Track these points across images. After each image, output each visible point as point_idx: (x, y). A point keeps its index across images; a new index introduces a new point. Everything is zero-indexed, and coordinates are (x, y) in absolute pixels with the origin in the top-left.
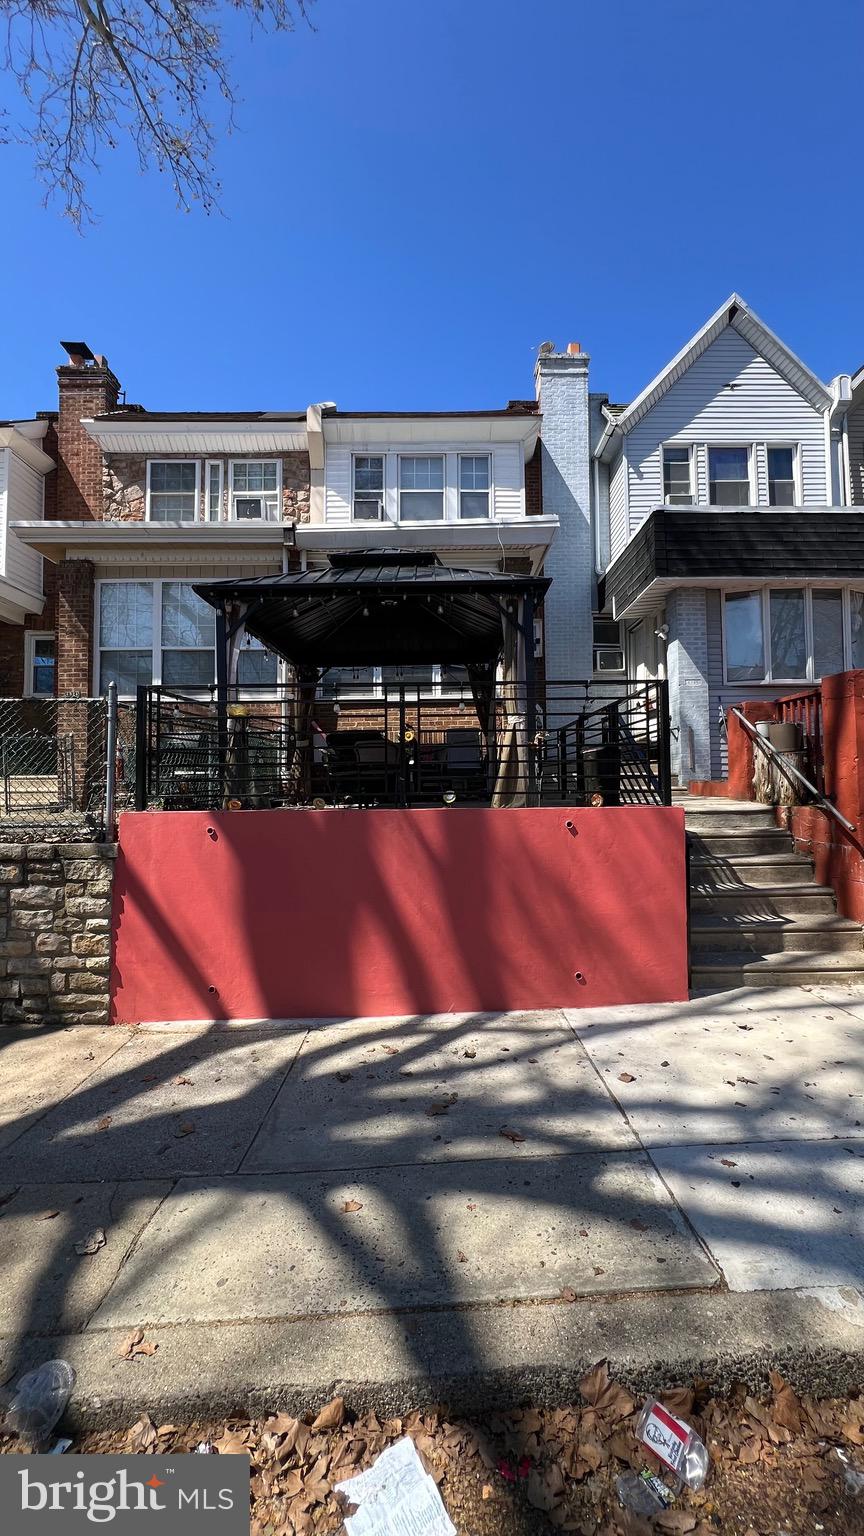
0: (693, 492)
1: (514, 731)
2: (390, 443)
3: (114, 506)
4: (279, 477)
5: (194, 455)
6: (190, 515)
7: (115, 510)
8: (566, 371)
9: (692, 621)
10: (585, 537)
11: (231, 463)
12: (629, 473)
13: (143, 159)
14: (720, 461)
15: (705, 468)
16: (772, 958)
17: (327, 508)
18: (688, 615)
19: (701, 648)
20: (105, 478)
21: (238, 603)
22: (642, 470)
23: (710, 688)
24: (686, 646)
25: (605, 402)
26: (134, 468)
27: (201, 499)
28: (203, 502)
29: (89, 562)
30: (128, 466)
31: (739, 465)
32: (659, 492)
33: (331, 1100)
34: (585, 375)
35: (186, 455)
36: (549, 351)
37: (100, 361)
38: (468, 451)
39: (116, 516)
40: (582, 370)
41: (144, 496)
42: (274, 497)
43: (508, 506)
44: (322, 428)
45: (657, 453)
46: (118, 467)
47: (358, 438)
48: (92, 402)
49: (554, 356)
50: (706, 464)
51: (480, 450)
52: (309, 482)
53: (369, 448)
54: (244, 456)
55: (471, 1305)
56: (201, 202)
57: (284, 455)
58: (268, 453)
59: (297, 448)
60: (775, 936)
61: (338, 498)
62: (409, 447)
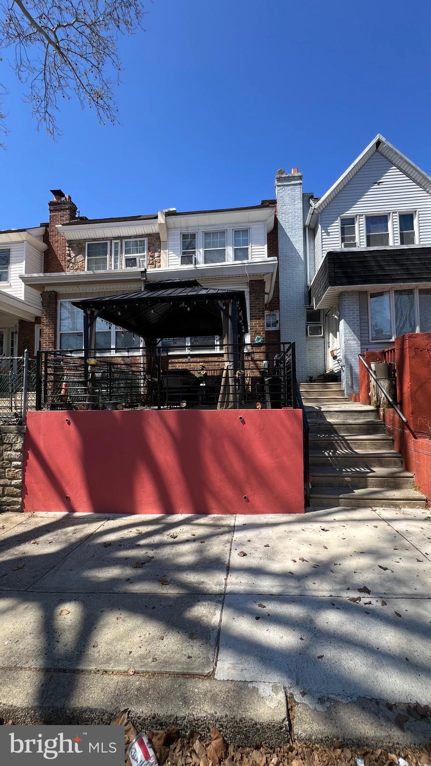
0: (357, 240)
1: (227, 370)
2: (199, 226)
3: (71, 265)
4: (146, 247)
5: (107, 239)
6: (105, 267)
7: (72, 267)
8: (290, 183)
9: (351, 309)
10: (301, 267)
11: (124, 241)
12: (322, 233)
13: (82, 102)
14: (373, 223)
15: (364, 227)
16: (357, 492)
17: (169, 260)
18: (349, 306)
19: (357, 323)
20: (67, 252)
21: (94, 309)
22: (329, 231)
23: (361, 344)
24: (348, 322)
25: (312, 197)
26: (80, 246)
27: (110, 259)
28: (111, 261)
29: (55, 292)
30: (77, 246)
31: (383, 225)
32: (338, 242)
33: (94, 556)
34: (300, 184)
35: (103, 239)
36: (282, 174)
37: (67, 197)
38: (238, 227)
39: (72, 270)
40: (299, 182)
41: (84, 260)
42: (144, 256)
43: (259, 254)
44: (166, 221)
45: (337, 221)
46: (73, 247)
47: (183, 225)
48: (63, 217)
49: (284, 176)
50: (364, 226)
51: (244, 226)
52: (160, 248)
53: (189, 229)
54: (130, 237)
55: (83, 671)
56: (110, 119)
57: (148, 235)
58: (140, 236)
59: (154, 232)
60: (362, 480)
61: (174, 255)
62: (208, 228)
